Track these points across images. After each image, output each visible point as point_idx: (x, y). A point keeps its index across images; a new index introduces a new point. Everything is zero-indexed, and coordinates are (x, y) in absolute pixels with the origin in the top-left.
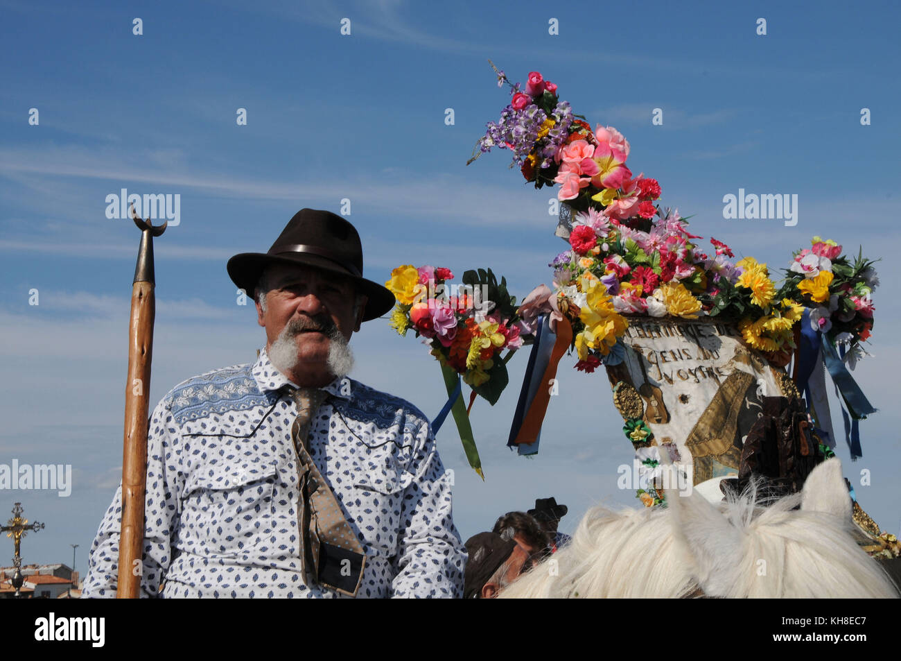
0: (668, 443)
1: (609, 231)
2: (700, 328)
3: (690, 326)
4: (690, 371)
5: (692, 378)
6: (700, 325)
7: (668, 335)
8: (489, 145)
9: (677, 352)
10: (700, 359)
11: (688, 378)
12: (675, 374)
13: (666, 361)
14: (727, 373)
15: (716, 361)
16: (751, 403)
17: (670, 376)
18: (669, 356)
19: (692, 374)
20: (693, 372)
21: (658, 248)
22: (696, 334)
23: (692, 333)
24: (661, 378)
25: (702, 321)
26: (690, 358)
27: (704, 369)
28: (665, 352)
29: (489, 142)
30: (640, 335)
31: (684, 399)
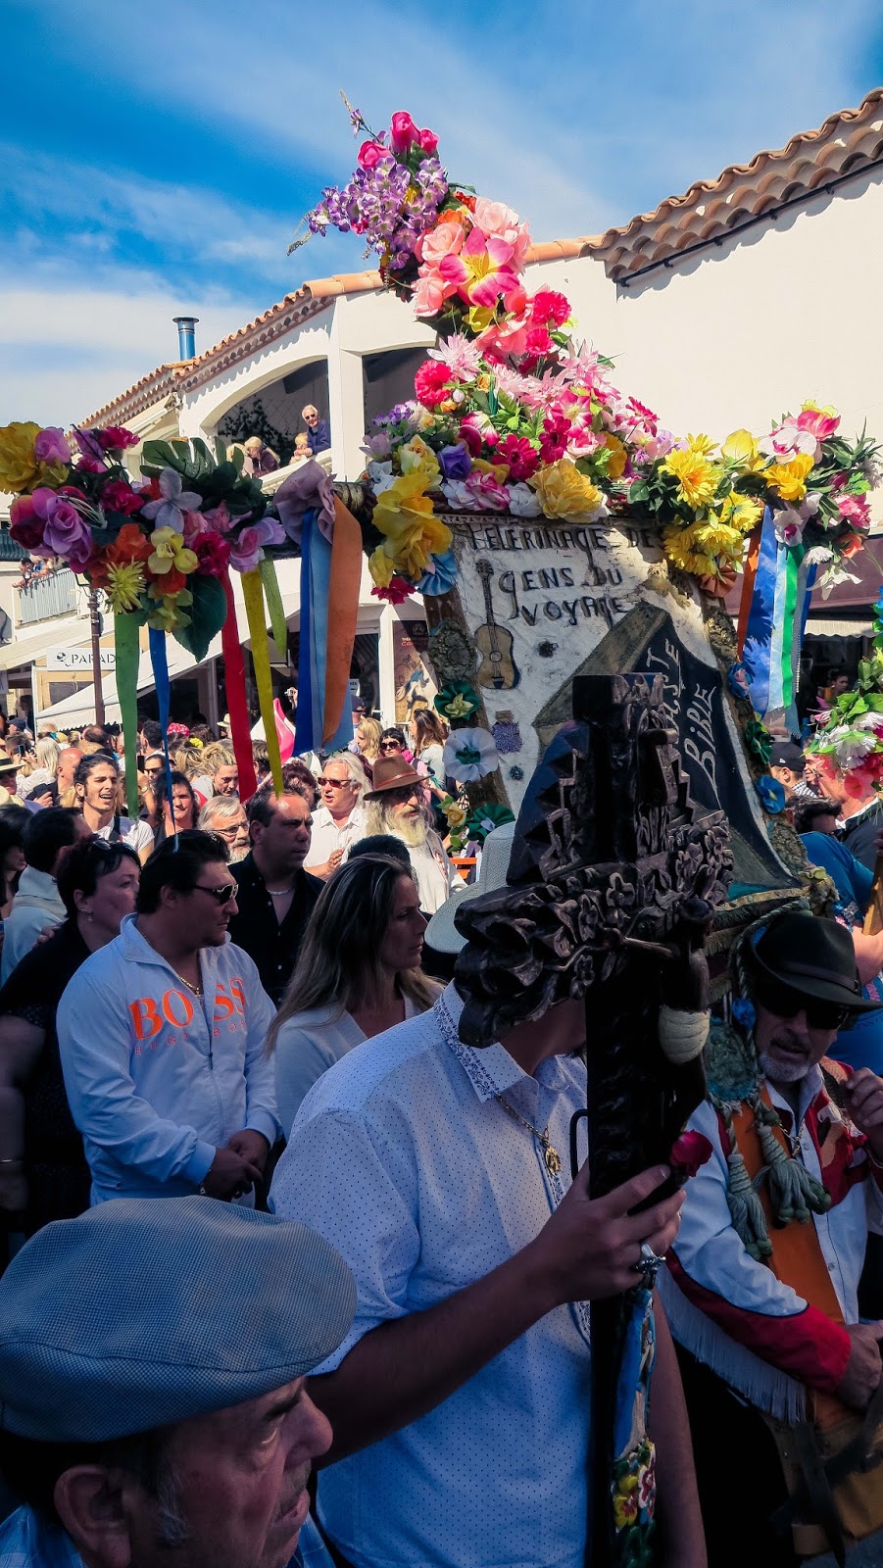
0: (505, 722)
1: (478, 373)
2: (598, 534)
3: (584, 531)
4: (566, 603)
5: (566, 615)
6: (599, 530)
7: (541, 546)
8: (323, 222)
9: (550, 575)
10: (587, 585)
11: (560, 616)
12: (541, 609)
13: (530, 588)
14: (628, 606)
15: (613, 589)
16: (654, 658)
17: (532, 613)
18: (536, 581)
19: (568, 608)
20: (571, 606)
21: (552, 404)
22: (590, 544)
23: (584, 544)
24: (517, 616)
25: (603, 524)
26: (570, 584)
27: (589, 602)
28: (530, 573)
29: (322, 219)
30: (491, 545)
31: (546, 650)
